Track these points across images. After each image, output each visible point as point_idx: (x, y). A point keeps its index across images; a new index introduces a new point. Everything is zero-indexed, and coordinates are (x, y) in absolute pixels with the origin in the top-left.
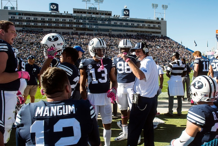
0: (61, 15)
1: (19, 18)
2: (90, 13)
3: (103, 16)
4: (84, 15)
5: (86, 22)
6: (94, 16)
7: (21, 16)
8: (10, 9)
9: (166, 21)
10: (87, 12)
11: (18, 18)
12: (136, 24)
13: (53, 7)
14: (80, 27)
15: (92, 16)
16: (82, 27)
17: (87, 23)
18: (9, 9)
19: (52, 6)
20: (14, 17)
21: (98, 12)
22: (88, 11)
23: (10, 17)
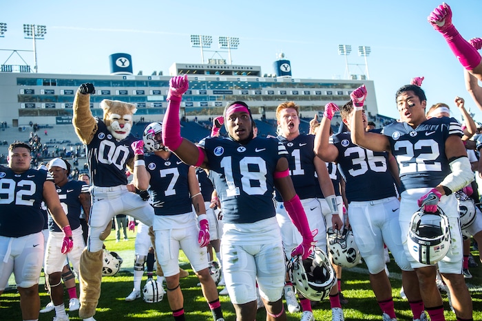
0: (146, 82)
1: (45, 93)
2: (212, 72)
3: (244, 78)
4: (201, 78)
5: (208, 94)
6: (223, 78)
7: (50, 87)
8: (19, 72)
9: (372, 82)
10: (207, 71)
11: (42, 93)
12: (313, 92)
13: (123, 63)
14: (195, 106)
15: (220, 80)
16: (199, 106)
17: (211, 97)
18: (16, 70)
19: (120, 60)
20: (33, 91)
21: (231, 69)
22: (210, 68)
23: (22, 92)
